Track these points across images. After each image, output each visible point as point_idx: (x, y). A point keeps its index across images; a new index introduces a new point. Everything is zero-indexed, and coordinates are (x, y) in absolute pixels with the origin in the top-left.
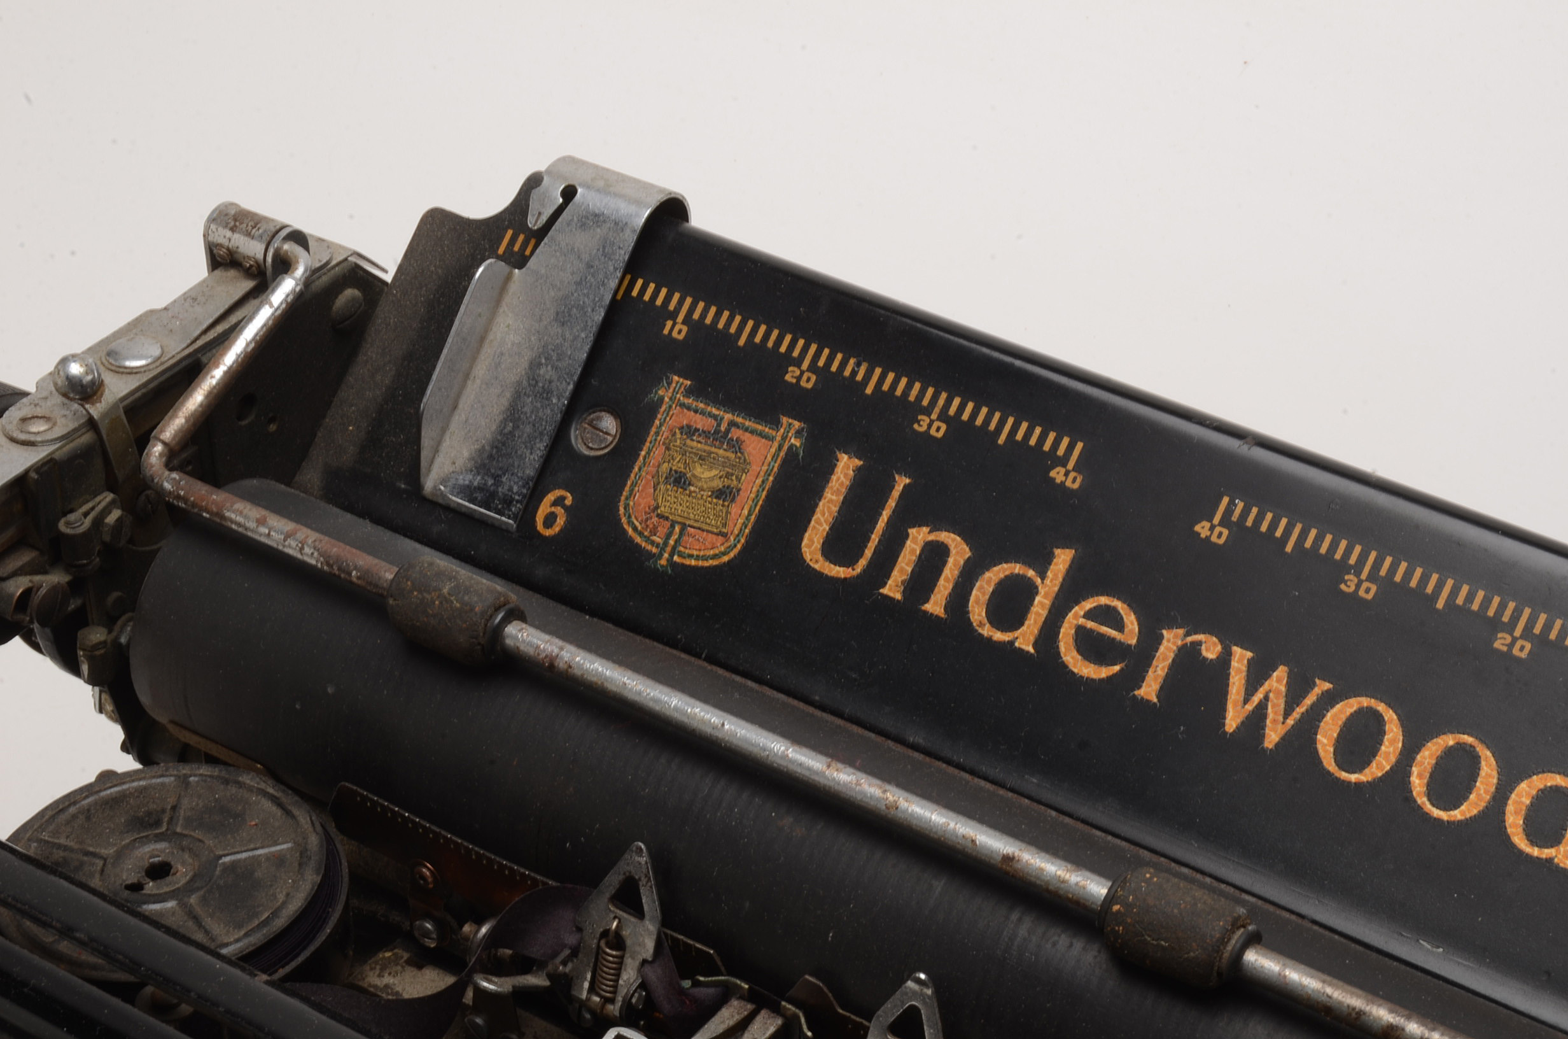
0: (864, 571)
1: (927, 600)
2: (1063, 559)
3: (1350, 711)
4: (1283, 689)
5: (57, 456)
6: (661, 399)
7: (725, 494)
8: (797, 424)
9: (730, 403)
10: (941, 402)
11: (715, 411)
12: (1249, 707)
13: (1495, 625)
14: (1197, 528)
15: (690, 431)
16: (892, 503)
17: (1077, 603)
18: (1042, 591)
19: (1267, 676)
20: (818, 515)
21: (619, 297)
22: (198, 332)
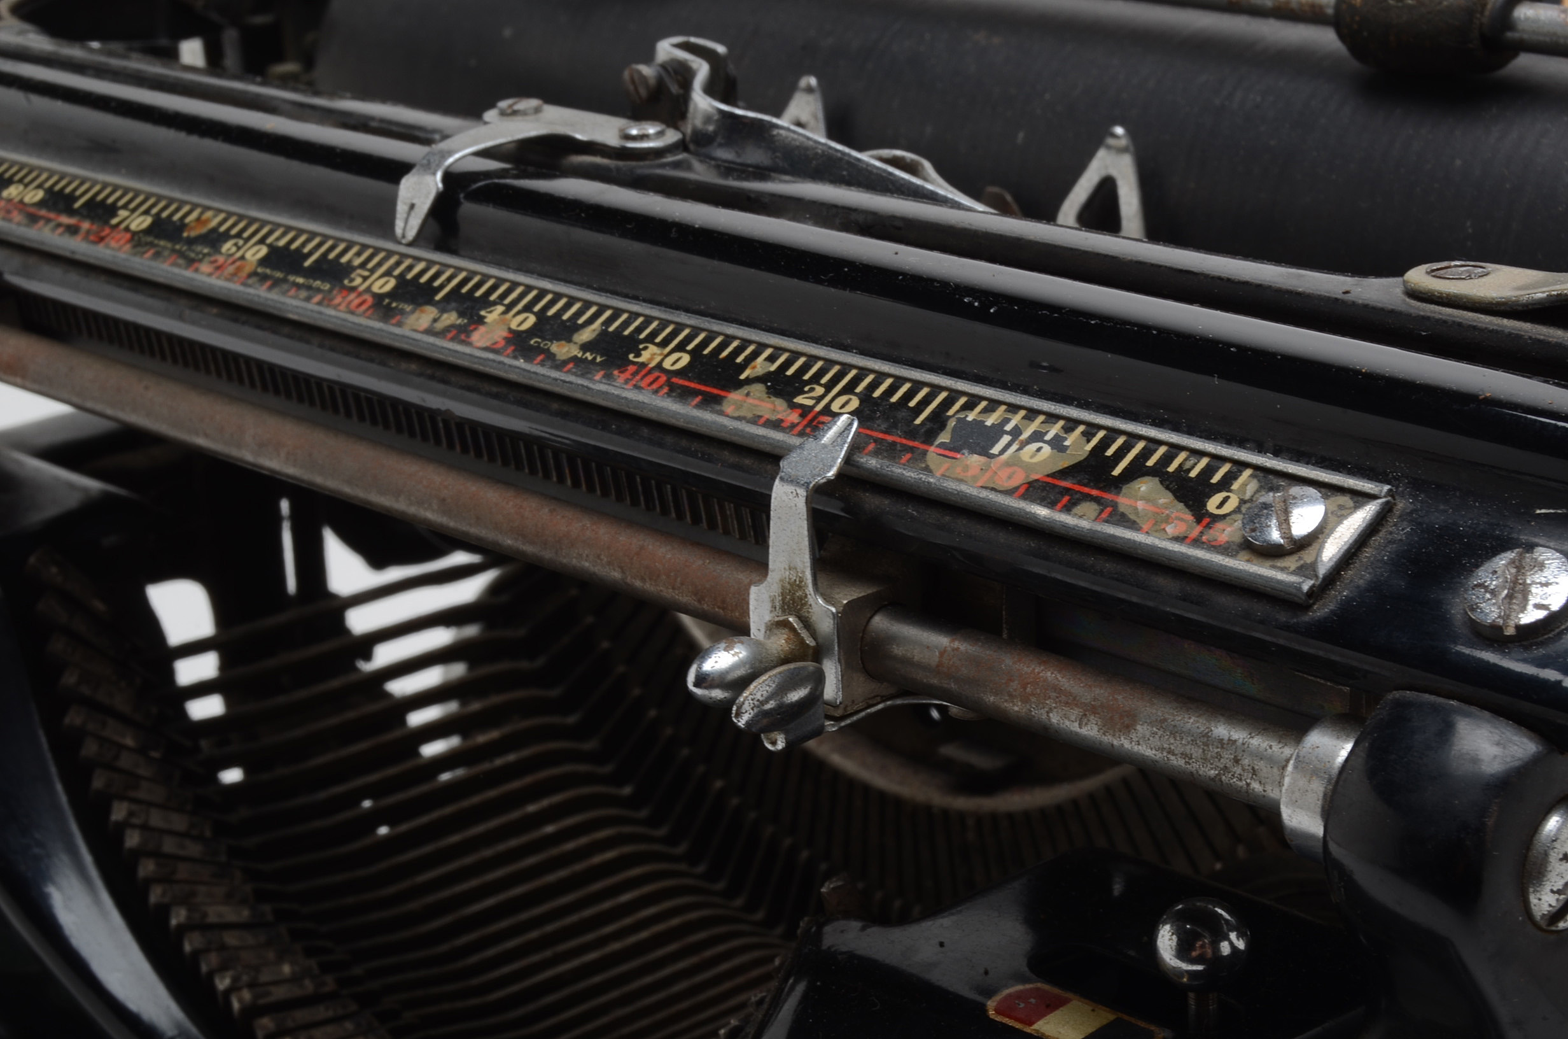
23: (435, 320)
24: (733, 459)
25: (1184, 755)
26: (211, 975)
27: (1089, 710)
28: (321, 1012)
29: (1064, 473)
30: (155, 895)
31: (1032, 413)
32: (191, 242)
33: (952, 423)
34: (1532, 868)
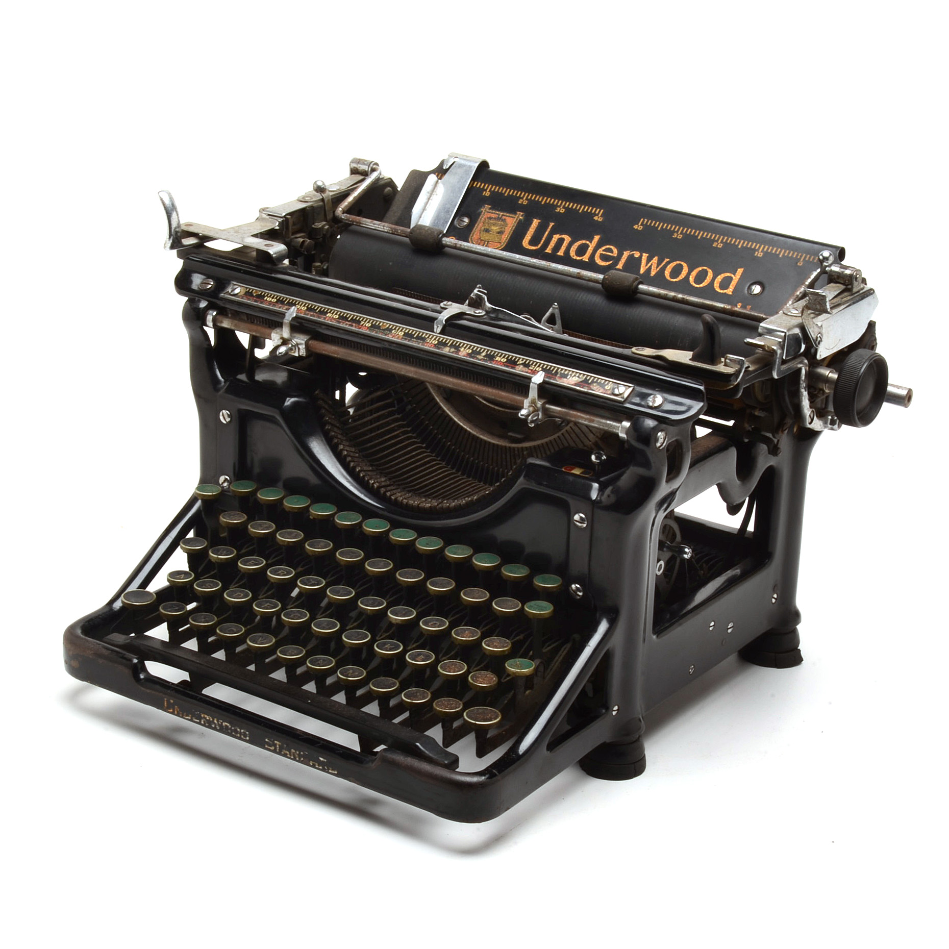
0: (541, 247)
1: (558, 252)
2: (597, 238)
3: (674, 265)
4: (656, 262)
5: (314, 205)
6: (482, 211)
7: (500, 233)
8: (522, 213)
9: (502, 210)
10: (563, 204)
11: (498, 213)
12: (647, 267)
13: (714, 241)
14: (634, 227)
15: (490, 218)
16: (549, 230)
17: (600, 248)
18: (591, 246)
19: (652, 259)
20: (527, 235)
21: (470, 186)
22: (350, 185)
23: (450, 350)
24: (519, 378)
25: (603, 426)
26: (368, 480)
27: (586, 419)
28: (392, 487)
29: (581, 382)
31: (573, 372)
32: (384, 330)
33: (559, 373)
34: (657, 440)
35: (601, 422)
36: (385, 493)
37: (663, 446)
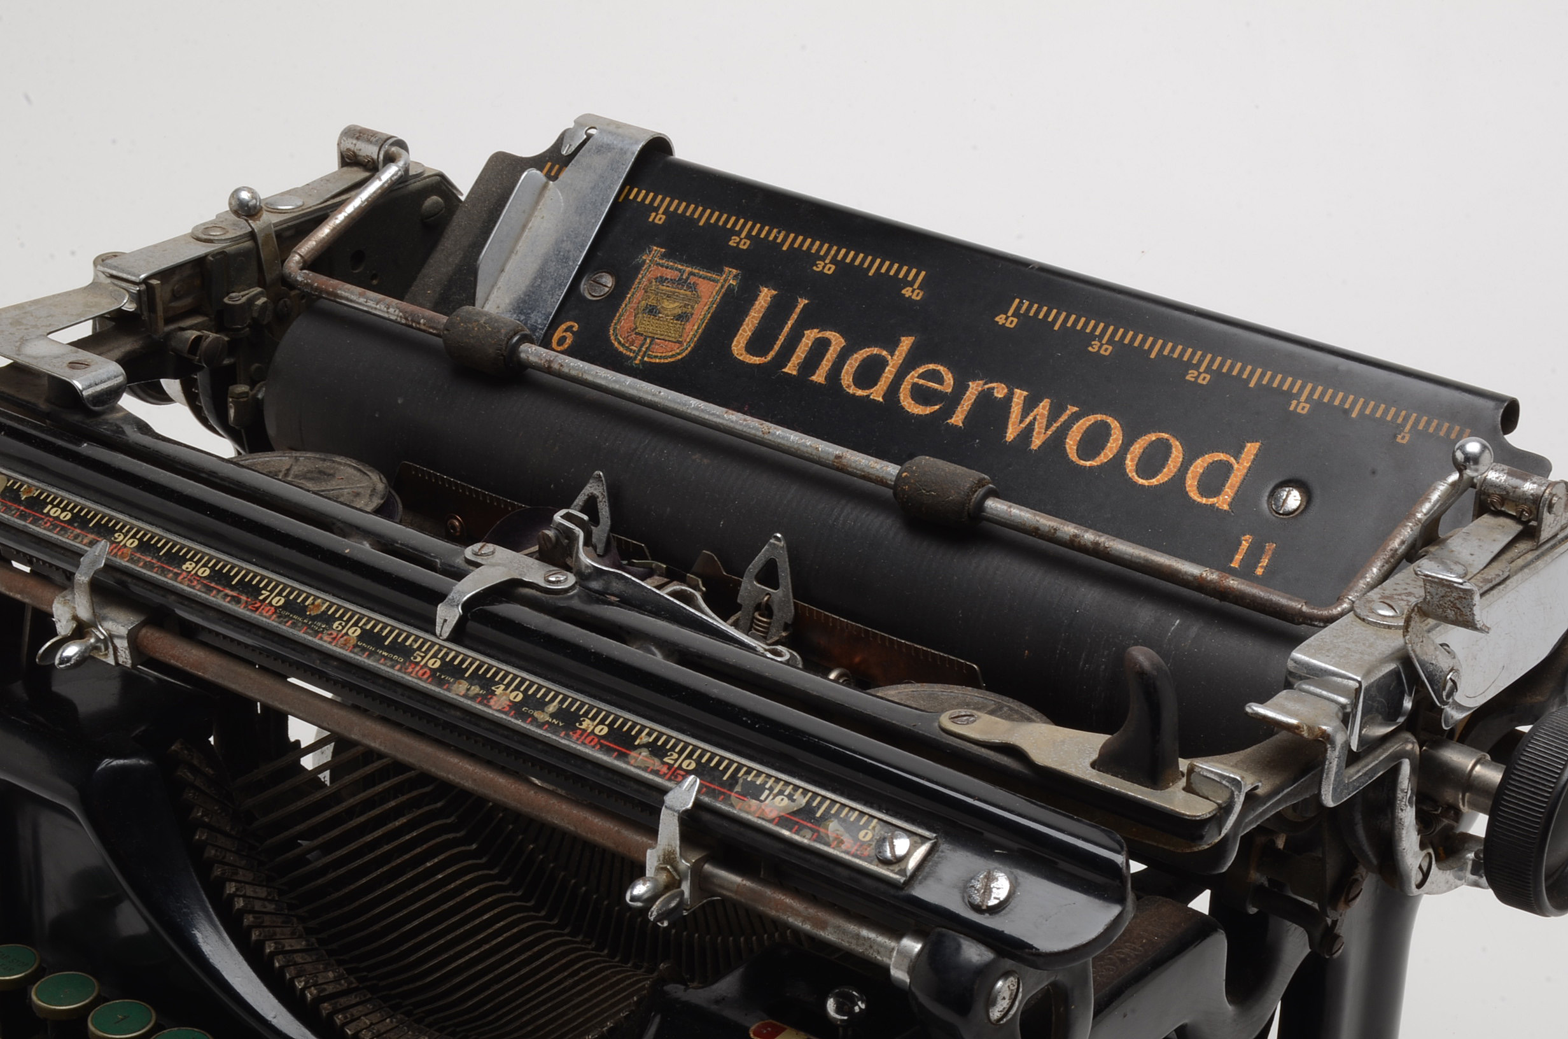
0: (773, 359)
1: (814, 374)
2: (906, 343)
3: (1089, 423)
4: (1046, 413)
5: (227, 250)
6: (644, 261)
7: (683, 317)
8: (734, 271)
9: (690, 261)
10: (833, 252)
11: (680, 267)
12: (1023, 425)
13: (1189, 365)
14: (997, 319)
15: (662, 280)
16: (795, 316)
17: (914, 369)
18: (891, 363)
19: (1036, 406)
20: (744, 326)
21: (620, 200)
22: (329, 196)
23: (468, 690)
24: (636, 787)
25: (848, 942)
27: (806, 919)
29: (794, 813)
30: (255, 935)
31: (778, 780)
33: (741, 781)
34: (991, 1002)
35: (844, 932)
36: (331, 1015)
37: (1009, 1016)
